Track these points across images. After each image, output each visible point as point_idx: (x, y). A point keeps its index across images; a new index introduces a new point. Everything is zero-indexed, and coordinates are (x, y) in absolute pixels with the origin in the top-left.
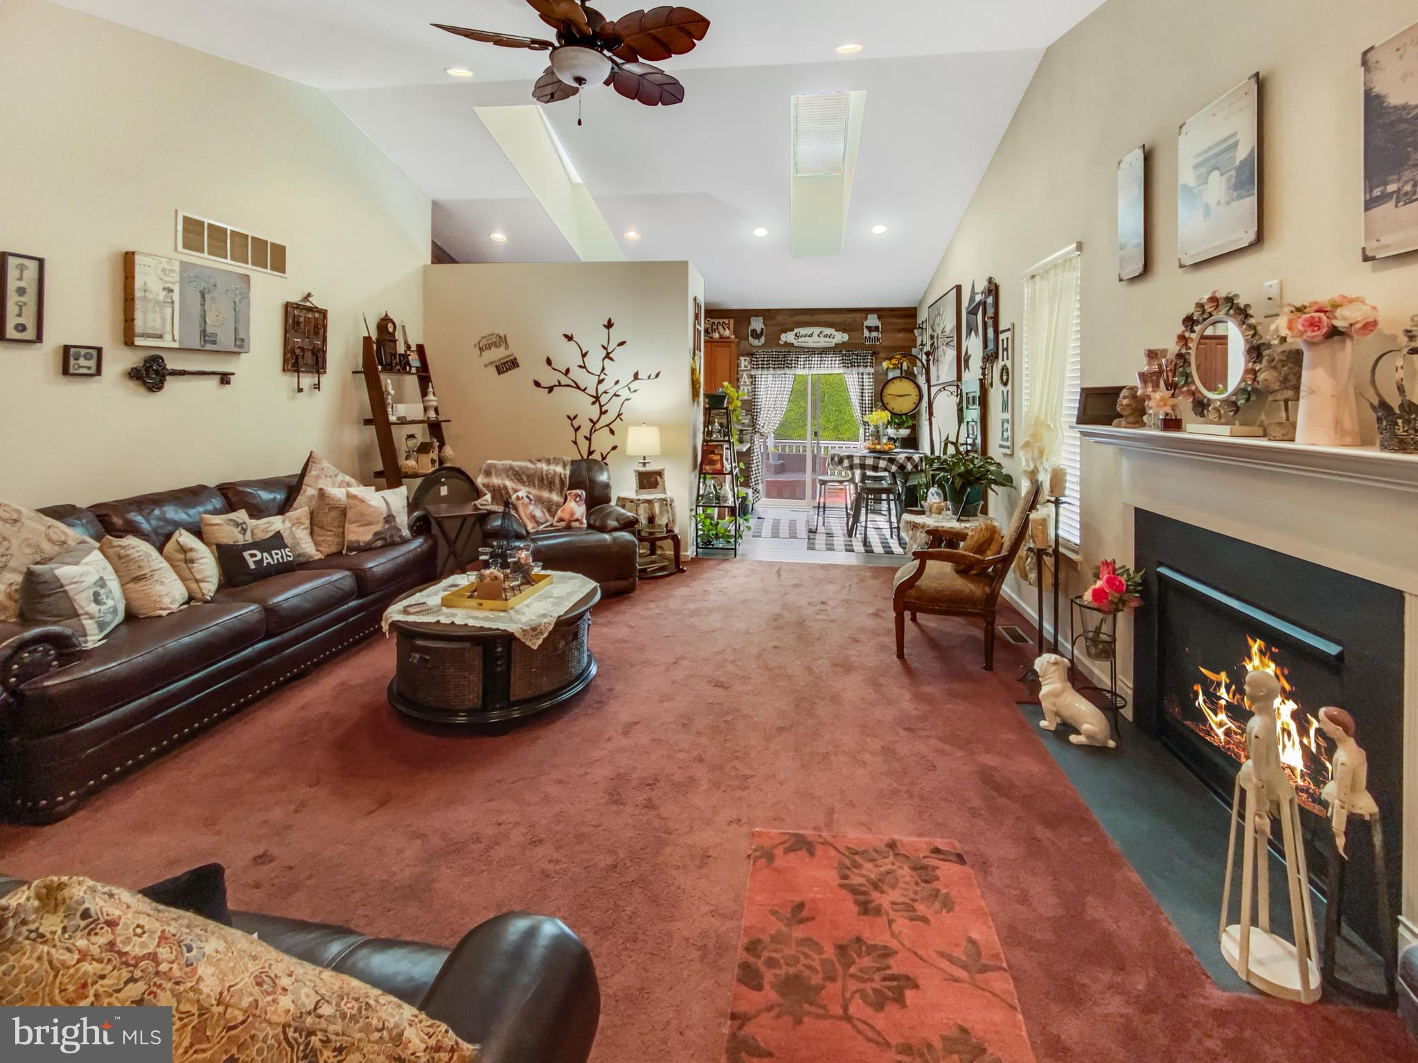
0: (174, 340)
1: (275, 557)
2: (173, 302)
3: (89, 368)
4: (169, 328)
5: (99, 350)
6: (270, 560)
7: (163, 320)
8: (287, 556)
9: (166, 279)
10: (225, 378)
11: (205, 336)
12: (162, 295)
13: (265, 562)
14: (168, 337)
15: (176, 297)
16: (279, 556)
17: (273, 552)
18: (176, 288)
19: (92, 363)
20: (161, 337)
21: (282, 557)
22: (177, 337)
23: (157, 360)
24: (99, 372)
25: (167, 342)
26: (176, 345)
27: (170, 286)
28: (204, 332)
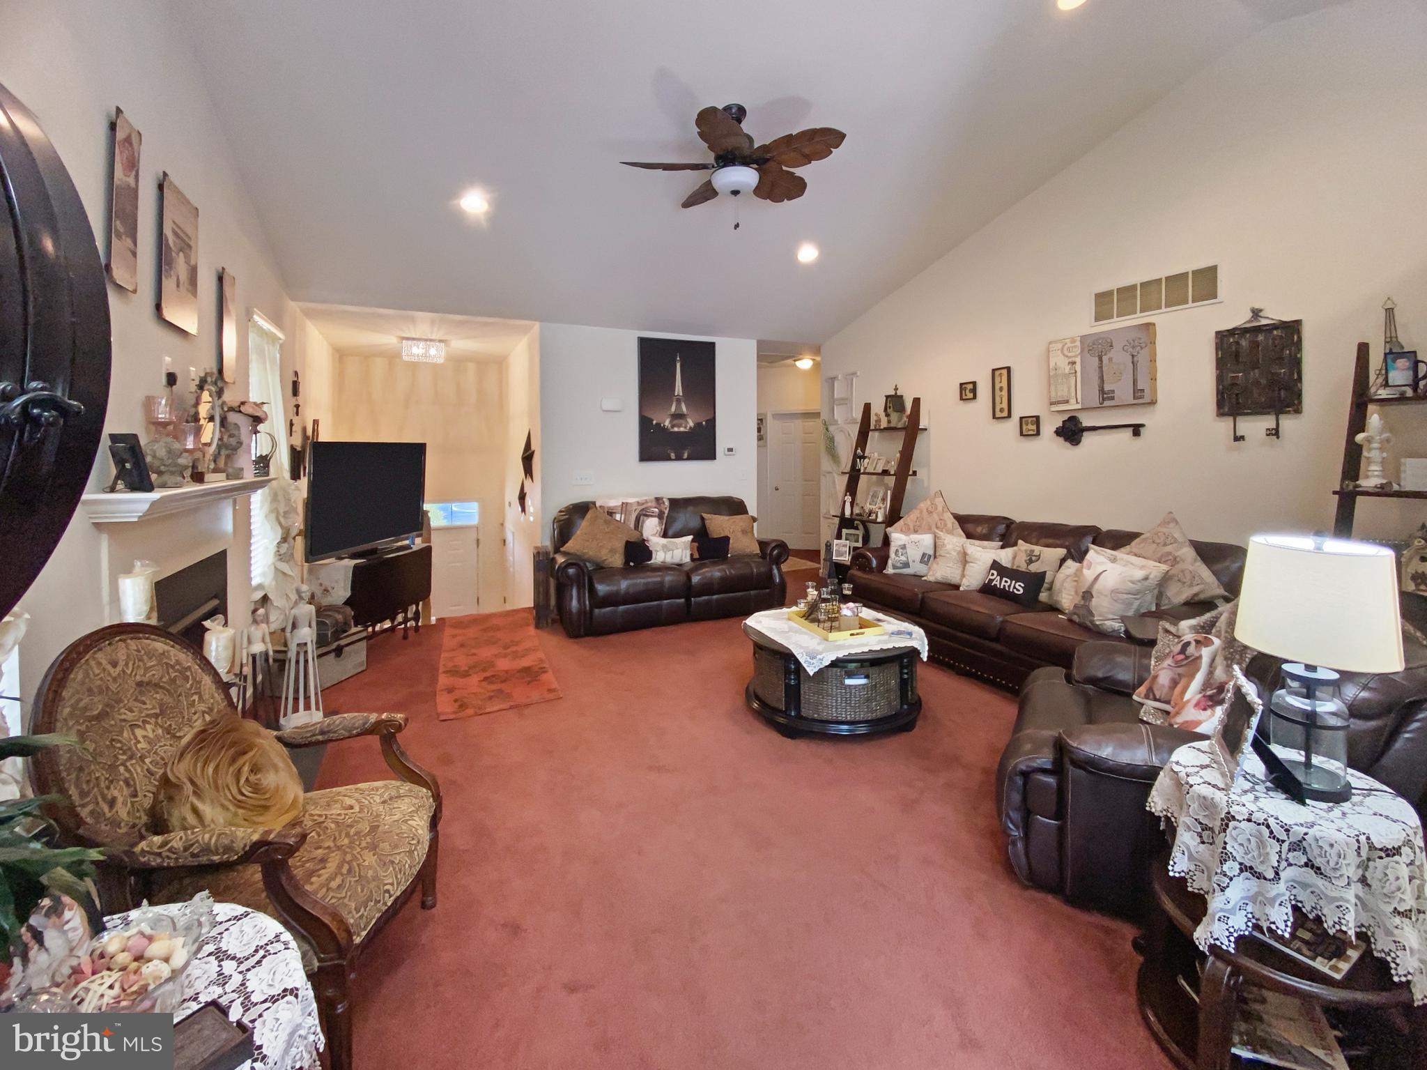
0: (1077, 403)
1: (1003, 583)
2: (1076, 372)
3: (1033, 430)
4: (1073, 394)
5: (1038, 418)
6: (998, 584)
7: (1069, 388)
8: (1014, 587)
9: (1070, 354)
10: (1137, 430)
11: (1103, 394)
12: (1067, 369)
13: (994, 582)
14: (1073, 401)
15: (1078, 367)
16: (1007, 585)
17: (1004, 579)
18: (1078, 360)
19: (1034, 427)
20: (1067, 402)
21: (1009, 586)
22: (1079, 400)
23: (1073, 420)
24: (1038, 434)
25: (1073, 406)
26: (1079, 406)
27: (1073, 359)
28: (1102, 391)
